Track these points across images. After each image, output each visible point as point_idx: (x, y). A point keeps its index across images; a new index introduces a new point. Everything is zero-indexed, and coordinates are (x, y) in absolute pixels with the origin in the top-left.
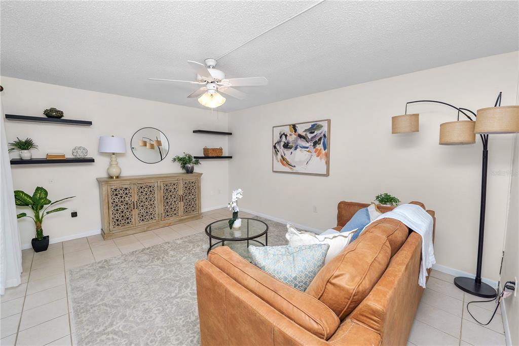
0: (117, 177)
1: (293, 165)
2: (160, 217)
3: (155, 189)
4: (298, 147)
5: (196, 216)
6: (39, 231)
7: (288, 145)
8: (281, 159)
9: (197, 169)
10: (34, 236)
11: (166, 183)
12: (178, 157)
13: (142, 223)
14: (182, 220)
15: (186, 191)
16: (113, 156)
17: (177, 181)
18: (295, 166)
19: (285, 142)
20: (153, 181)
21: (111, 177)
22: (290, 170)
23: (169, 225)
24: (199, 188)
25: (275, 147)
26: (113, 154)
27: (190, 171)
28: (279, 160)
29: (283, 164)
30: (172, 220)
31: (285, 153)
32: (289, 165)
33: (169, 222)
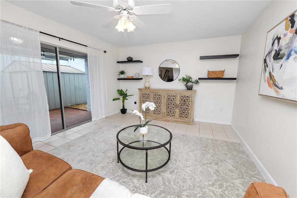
0: (148, 88)
1: (280, 86)
2: (164, 114)
3: (162, 97)
4: (293, 52)
5: (188, 122)
6: (124, 106)
7: (279, 54)
8: (268, 78)
9: (195, 87)
10: (122, 108)
11: (168, 94)
12: (184, 78)
13: (154, 115)
14: (177, 121)
15: (182, 102)
16: (147, 77)
17: (176, 94)
18: (282, 88)
19: (276, 50)
20: (161, 92)
21: (146, 88)
22: (275, 95)
23: (169, 121)
24: (193, 102)
25: (265, 61)
26: (147, 76)
27: (190, 88)
28: (266, 79)
29: (269, 85)
30: (170, 118)
31: (274, 68)
32: (276, 86)
33: (168, 119)
